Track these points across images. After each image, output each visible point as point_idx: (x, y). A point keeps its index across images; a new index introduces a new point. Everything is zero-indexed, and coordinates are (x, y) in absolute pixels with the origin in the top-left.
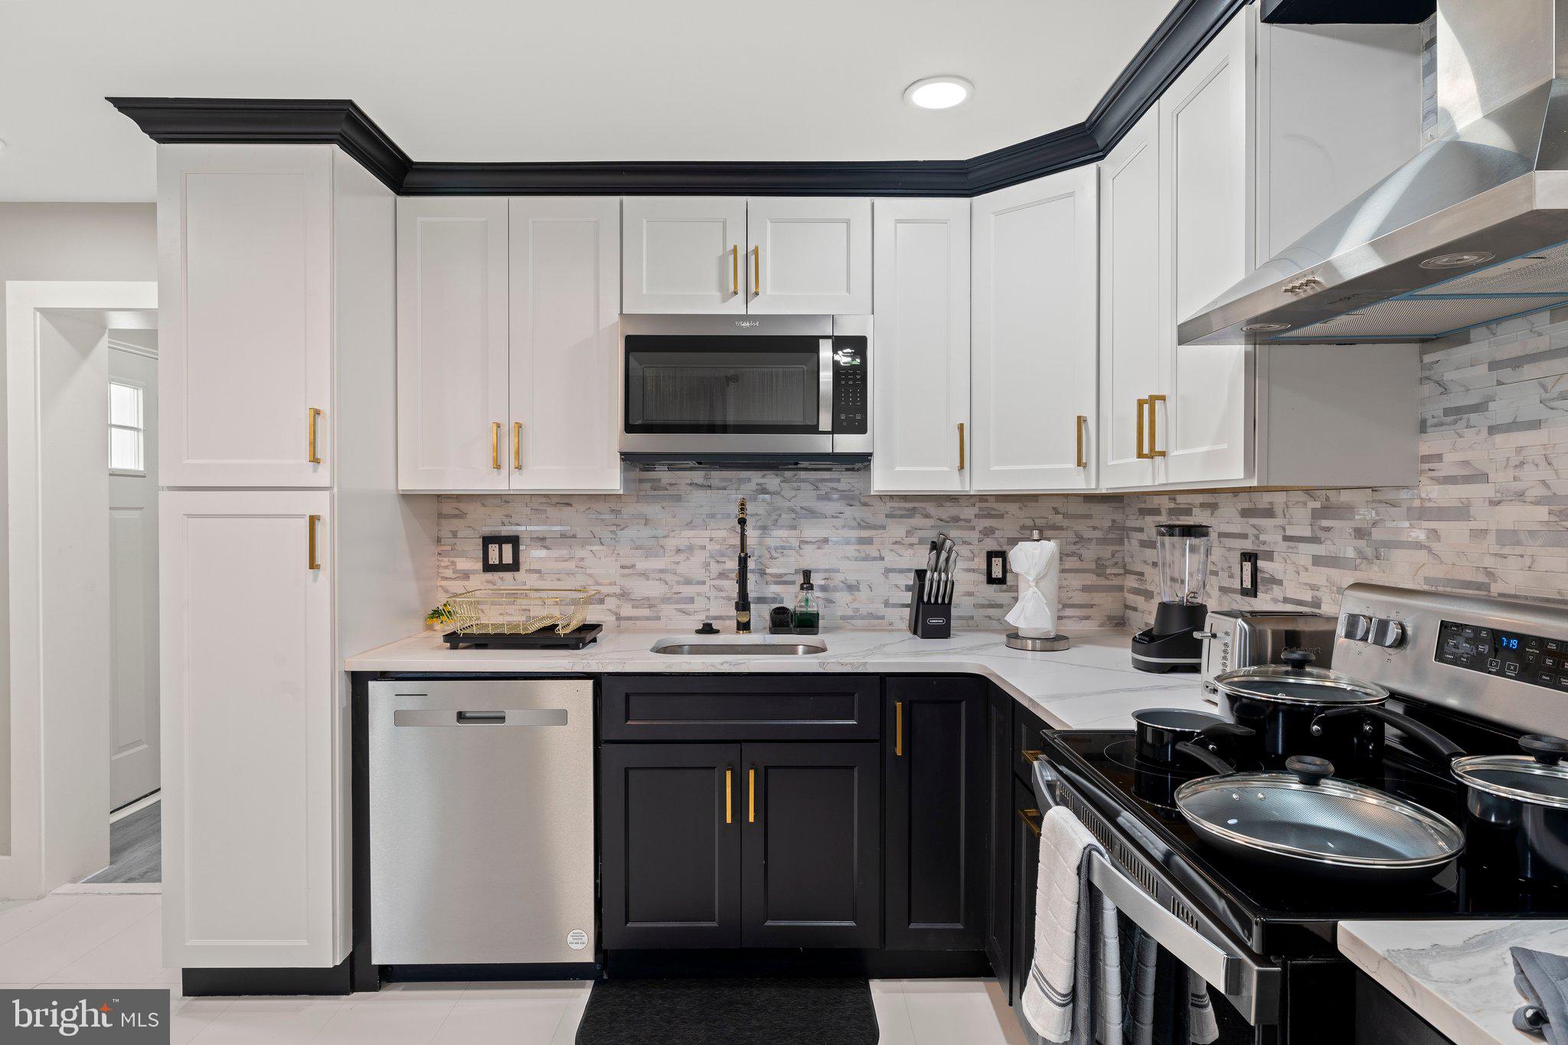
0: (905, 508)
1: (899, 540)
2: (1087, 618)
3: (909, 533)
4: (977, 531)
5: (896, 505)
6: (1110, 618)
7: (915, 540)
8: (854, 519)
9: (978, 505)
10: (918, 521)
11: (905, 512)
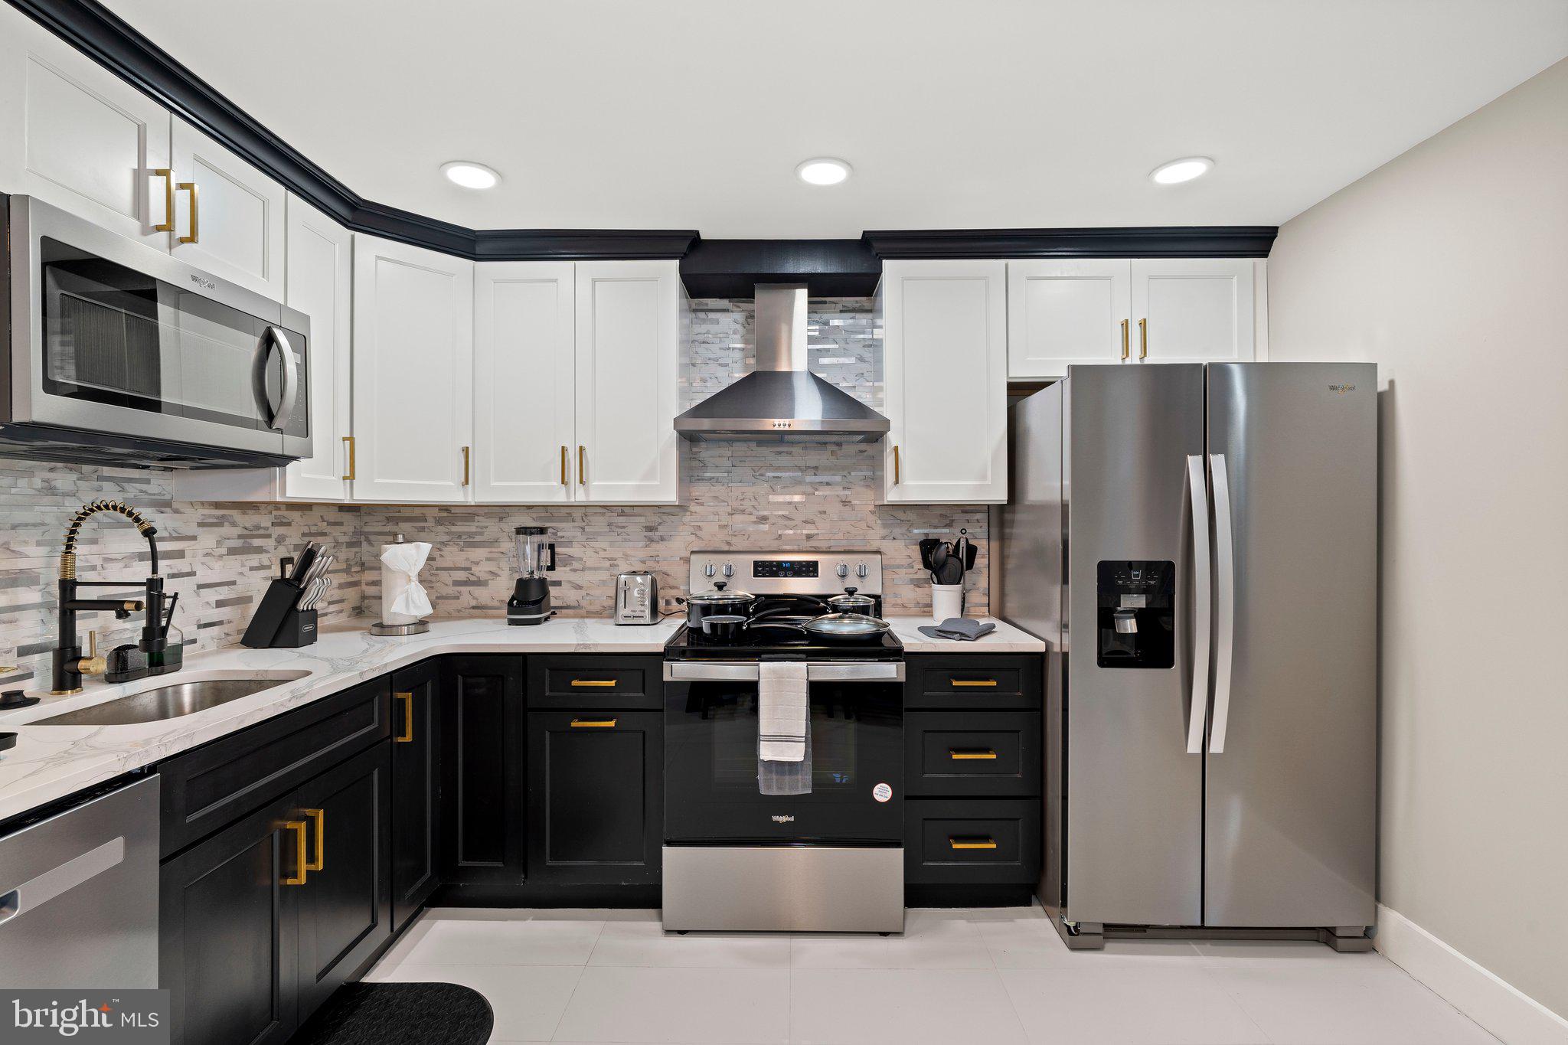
0: (214, 515)
1: (210, 551)
2: (341, 611)
3: (219, 543)
4: (273, 540)
5: (207, 512)
6: (354, 609)
7: (224, 551)
8: (166, 529)
9: (274, 513)
10: (227, 530)
11: (215, 521)
